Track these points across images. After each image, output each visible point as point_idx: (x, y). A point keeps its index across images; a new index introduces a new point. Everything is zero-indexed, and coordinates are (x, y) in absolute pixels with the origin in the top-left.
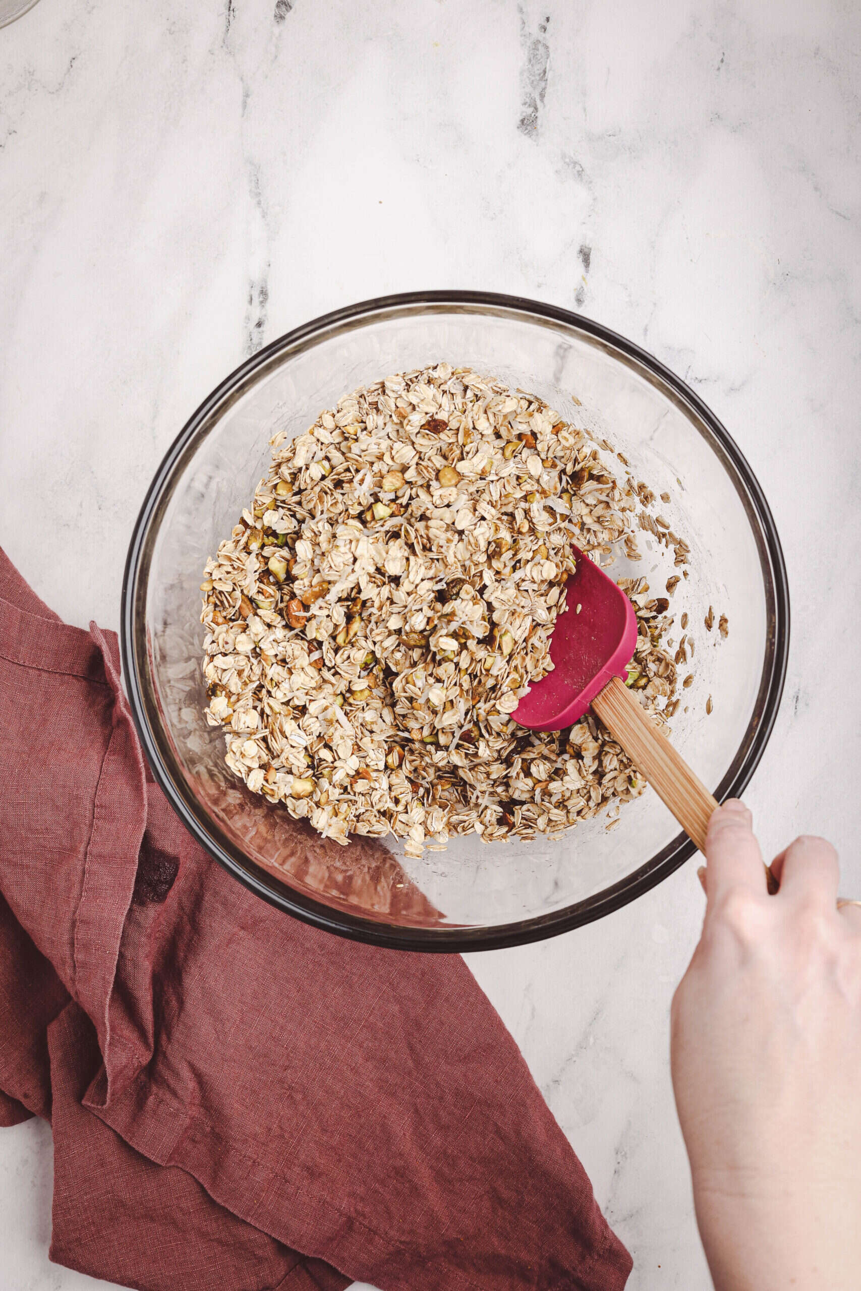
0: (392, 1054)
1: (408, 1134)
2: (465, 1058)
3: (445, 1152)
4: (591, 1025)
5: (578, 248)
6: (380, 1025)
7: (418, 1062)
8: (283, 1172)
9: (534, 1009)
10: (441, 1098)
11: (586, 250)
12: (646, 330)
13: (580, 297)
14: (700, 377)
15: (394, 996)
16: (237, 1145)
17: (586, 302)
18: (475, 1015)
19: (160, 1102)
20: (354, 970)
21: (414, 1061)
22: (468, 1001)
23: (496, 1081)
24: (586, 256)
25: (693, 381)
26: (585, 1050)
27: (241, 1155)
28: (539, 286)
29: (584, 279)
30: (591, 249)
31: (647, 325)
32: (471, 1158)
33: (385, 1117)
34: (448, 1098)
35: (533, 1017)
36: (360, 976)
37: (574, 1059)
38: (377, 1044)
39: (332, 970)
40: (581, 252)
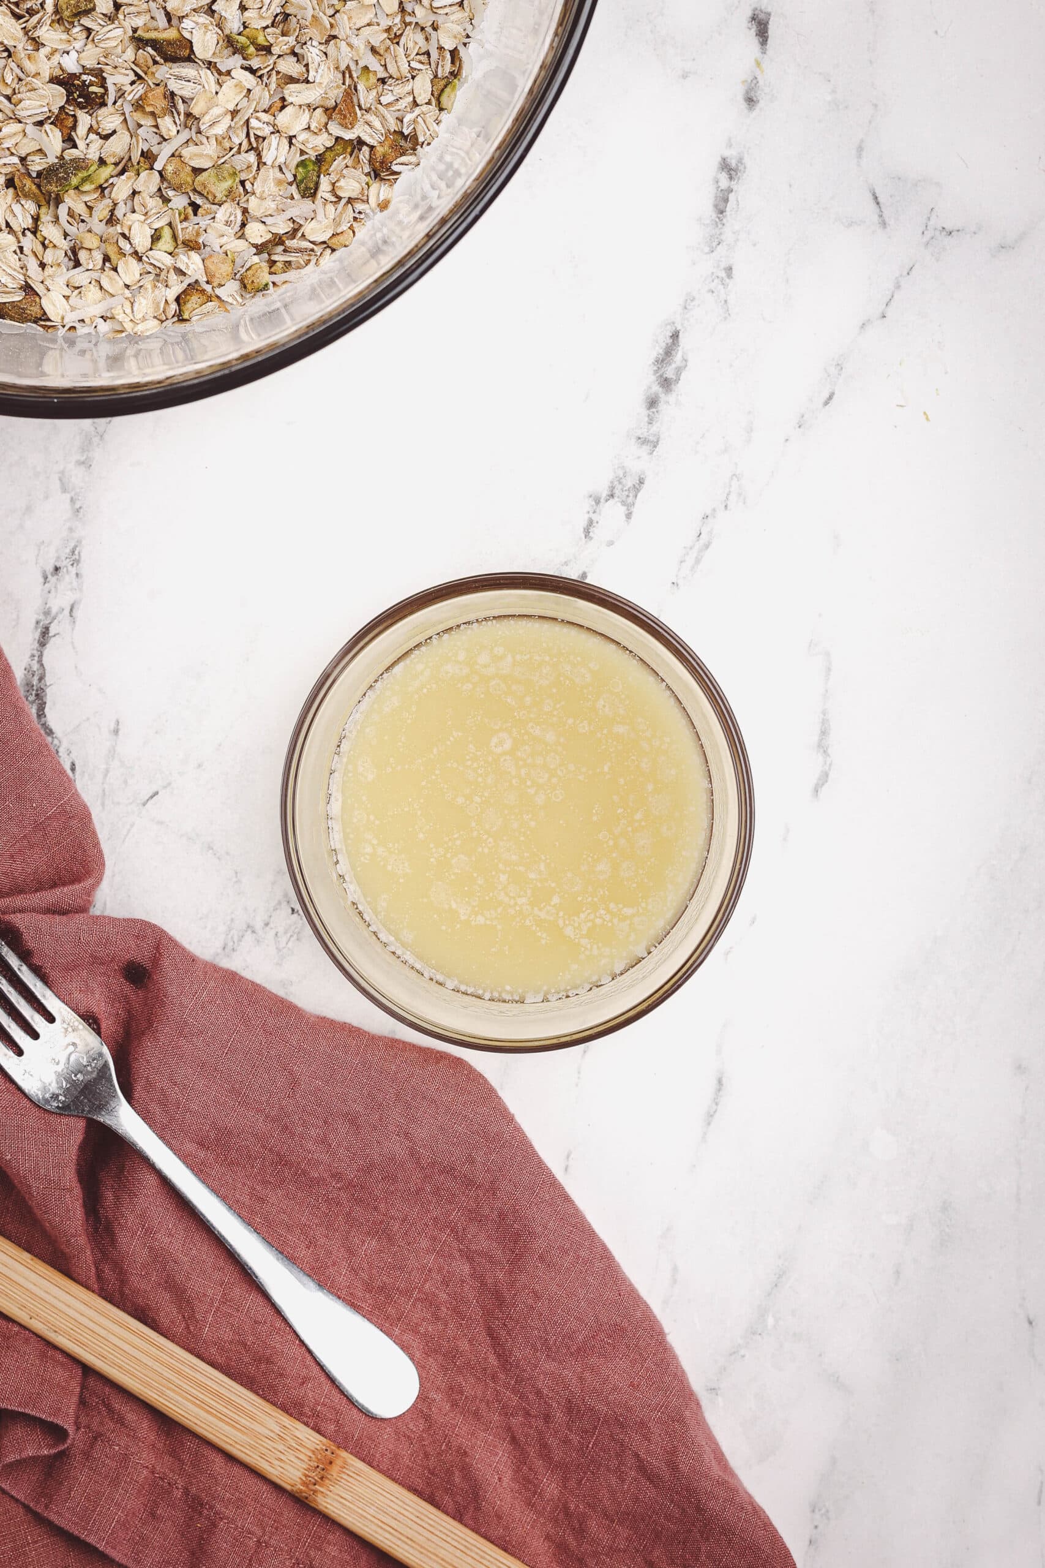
0: (464, 1345)
1: (506, 1480)
2: (579, 1349)
3: (566, 1508)
4: (769, 1294)
5: (749, 14)
6: (443, 1296)
7: (503, 1357)
8: (308, 1555)
9: (675, 1269)
10: (547, 1418)
11: (762, 16)
12: (860, 149)
13: (752, 94)
14: (949, 227)
15: (460, 1250)
16: (229, 1512)
17: (761, 104)
18: (591, 1279)
19: (95, 1438)
20: (393, 1212)
21: (499, 1356)
22: (578, 1257)
23: (632, 1385)
24: (761, 26)
25: (937, 233)
26: (759, 1337)
27: (235, 1529)
28: (685, 76)
29: (758, 64)
30: (769, 14)
31: (862, 141)
32: (606, 1515)
33: (465, 1452)
34: (559, 1416)
35: (675, 1281)
36: (404, 1220)
37: (742, 1352)
38: (441, 1328)
39: (358, 1212)
40: (753, 18)
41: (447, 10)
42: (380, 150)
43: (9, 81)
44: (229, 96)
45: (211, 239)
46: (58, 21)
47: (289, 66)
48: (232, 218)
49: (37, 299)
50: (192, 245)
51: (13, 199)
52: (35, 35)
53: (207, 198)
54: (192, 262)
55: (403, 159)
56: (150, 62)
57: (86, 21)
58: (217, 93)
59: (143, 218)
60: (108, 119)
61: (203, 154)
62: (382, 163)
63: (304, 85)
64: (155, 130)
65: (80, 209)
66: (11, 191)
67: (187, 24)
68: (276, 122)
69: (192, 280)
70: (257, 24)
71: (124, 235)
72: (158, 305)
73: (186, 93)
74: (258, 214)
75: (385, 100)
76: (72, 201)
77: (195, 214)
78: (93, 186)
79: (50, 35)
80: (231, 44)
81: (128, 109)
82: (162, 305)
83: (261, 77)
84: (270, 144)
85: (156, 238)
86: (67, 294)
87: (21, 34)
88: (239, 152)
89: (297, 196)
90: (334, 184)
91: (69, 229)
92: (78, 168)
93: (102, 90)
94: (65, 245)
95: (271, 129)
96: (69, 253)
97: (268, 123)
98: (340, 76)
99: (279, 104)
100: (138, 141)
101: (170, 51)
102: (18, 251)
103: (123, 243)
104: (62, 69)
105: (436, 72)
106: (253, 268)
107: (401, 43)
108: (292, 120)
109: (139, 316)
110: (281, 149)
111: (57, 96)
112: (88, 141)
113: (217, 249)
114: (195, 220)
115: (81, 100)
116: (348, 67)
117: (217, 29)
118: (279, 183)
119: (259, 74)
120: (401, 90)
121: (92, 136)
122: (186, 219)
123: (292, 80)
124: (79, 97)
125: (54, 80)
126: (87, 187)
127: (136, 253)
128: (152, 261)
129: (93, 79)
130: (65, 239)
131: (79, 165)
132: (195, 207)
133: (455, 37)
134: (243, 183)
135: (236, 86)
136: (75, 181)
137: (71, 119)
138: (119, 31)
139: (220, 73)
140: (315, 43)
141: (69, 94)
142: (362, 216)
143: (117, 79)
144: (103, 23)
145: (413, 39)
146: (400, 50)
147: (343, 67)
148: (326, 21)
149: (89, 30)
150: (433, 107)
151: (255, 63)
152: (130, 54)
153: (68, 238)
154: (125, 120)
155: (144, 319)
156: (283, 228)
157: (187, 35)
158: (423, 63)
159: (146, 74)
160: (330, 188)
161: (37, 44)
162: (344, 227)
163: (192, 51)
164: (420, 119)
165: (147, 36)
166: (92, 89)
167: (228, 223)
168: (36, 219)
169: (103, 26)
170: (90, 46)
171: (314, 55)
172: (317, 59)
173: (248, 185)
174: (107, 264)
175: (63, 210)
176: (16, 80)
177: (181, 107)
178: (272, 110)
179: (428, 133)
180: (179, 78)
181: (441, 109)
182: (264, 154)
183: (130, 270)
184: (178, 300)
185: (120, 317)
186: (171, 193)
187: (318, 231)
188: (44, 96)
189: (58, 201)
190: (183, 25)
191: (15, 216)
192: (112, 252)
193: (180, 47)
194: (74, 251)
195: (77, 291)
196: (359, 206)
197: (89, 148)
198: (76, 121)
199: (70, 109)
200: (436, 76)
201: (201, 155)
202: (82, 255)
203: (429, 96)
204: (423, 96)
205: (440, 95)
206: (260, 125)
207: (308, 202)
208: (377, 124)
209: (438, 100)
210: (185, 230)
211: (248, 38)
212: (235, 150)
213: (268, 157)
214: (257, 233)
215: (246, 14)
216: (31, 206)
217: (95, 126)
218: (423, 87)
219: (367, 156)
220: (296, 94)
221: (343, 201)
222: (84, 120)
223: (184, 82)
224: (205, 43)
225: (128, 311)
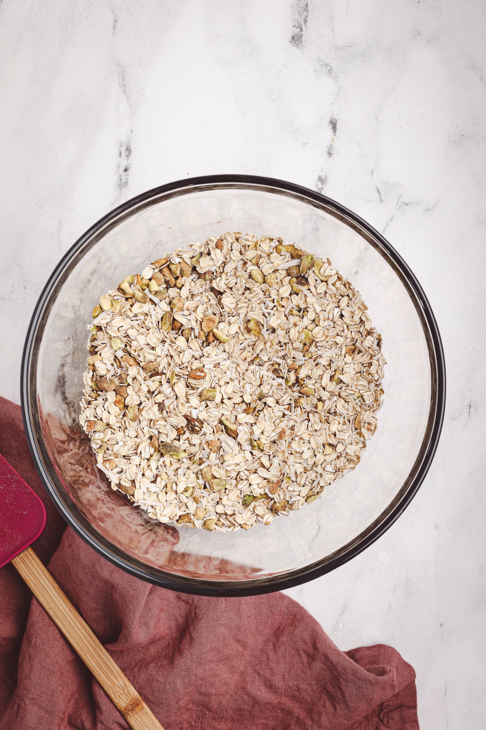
4: (340, 616)
5: (329, 120)
11: (334, 121)
24: (334, 125)
28: (304, 145)
29: (332, 140)
30: (337, 120)
31: (373, 169)
40: (330, 122)
41: (328, 473)
42: (278, 505)
43: (170, 408)
44: (239, 458)
45: (204, 501)
46: (199, 396)
47: (265, 461)
48: (215, 499)
49: (134, 489)
50: (196, 500)
51: (148, 444)
52: (189, 397)
53: (211, 488)
54: (192, 507)
55: (283, 512)
56: (221, 430)
57: (208, 402)
58: (236, 455)
59: (186, 480)
60: (196, 439)
61: (219, 473)
62: (275, 509)
63: (266, 470)
64: (208, 454)
65: (168, 463)
66: (149, 441)
67: (241, 428)
68: (249, 477)
69: (188, 512)
70: (263, 441)
71: (176, 484)
72: (173, 513)
73: (226, 450)
74: (224, 503)
75: (290, 489)
76: (167, 459)
77: (204, 489)
78: (176, 458)
79: (194, 401)
80: (251, 442)
81: (204, 442)
82: (174, 515)
83: (254, 458)
84: (242, 483)
85: (186, 490)
86: (145, 492)
87: (184, 394)
88: (231, 479)
89: (241, 503)
90: (255, 506)
91: (160, 467)
92: (175, 451)
93: (199, 430)
94: (155, 472)
95: (246, 478)
96: (155, 476)
97: (246, 475)
98: (280, 474)
99: (254, 471)
100: (200, 453)
101: (230, 432)
102: (138, 466)
103: (174, 485)
104: (191, 413)
105: (312, 489)
106: (211, 520)
107: (307, 474)
108: (254, 479)
109: (164, 514)
110: (245, 486)
111: (183, 423)
112: (184, 442)
113: (204, 506)
114: (203, 491)
115: (190, 428)
116: (284, 474)
117: (249, 434)
118: (238, 497)
119: (254, 457)
120: (297, 489)
121: (187, 442)
122: (200, 488)
123: (264, 466)
124: (190, 427)
125: (186, 417)
126: (175, 457)
127: (176, 491)
128: (180, 497)
129: (199, 425)
130: (156, 469)
131: (176, 450)
132: (205, 487)
133: (326, 483)
134: (226, 489)
135: (244, 456)
136: (171, 453)
137: (183, 432)
138: (217, 413)
139: (241, 449)
140: (278, 459)
141: (188, 424)
142: (258, 521)
143: (207, 429)
144: (214, 406)
145: (312, 475)
146: (305, 476)
147: (283, 472)
148: (287, 455)
149: (207, 406)
150: (304, 499)
151: (255, 452)
152: (216, 422)
153: (158, 470)
154: (201, 443)
155: (165, 516)
156: (229, 512)
157: (238, 432)
158: (310, 483)
159: (217, 432)
160: (254, 506)
161: (188, 402)
162: (250, 523)
163: (237, 436)
164: (297, 502)
165: (225, 422)
166: (196, 428)
167: (212, 500)
168: (151, 456)
169: (213, 407)
170: (205, 411)
171: (275, 463)
172: (276, 465)
173: (227, 491)
174: (165, 489)
175: (162, 460)
176: (173, 409)
177: (221, 453)
178: (250, 472)
179: (297, 507)
180: (226, 443)
181: (306, 501)
182: (239, 484)
183: (171, 496)
184: (180, 516)
185: (158, 511)
186: (200, 477)
187: (239, 519)
188: (179, 420)
189: (162, 455)
190: (239, 427)
191: (145, 452)
192: (169, 486)
193: (234, 433)
194: (157, 476)
195: (149, 493)
196: (259, 519)
197: (182, 444)
198: (184, 433)
199: (185, 429)
200: (311, 490)
201: (218, 472)
202: (159, 479)
203: (305, 495)
204: (303, 494)
205: (309, 497)
206: (243, 475)
207: (243, 507)
208: (282, 497)
209: (307, 498)
210: (198, 493)
211: (257, 444)
212: (230, 478)
213: (239, 486)
214: (220, 509)
215: (262, 436)
216: (152, 450)
217: (190, 439)
218: (305, 491)
219: (272, 504)
220: (262, 472)
221: (255, 514)
222: (187, 434)
223: (227, 446)
224: (243, 437)
225: (162, 510)
